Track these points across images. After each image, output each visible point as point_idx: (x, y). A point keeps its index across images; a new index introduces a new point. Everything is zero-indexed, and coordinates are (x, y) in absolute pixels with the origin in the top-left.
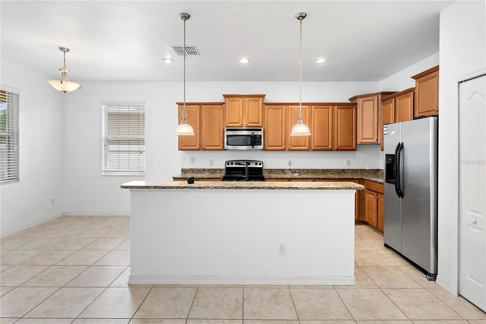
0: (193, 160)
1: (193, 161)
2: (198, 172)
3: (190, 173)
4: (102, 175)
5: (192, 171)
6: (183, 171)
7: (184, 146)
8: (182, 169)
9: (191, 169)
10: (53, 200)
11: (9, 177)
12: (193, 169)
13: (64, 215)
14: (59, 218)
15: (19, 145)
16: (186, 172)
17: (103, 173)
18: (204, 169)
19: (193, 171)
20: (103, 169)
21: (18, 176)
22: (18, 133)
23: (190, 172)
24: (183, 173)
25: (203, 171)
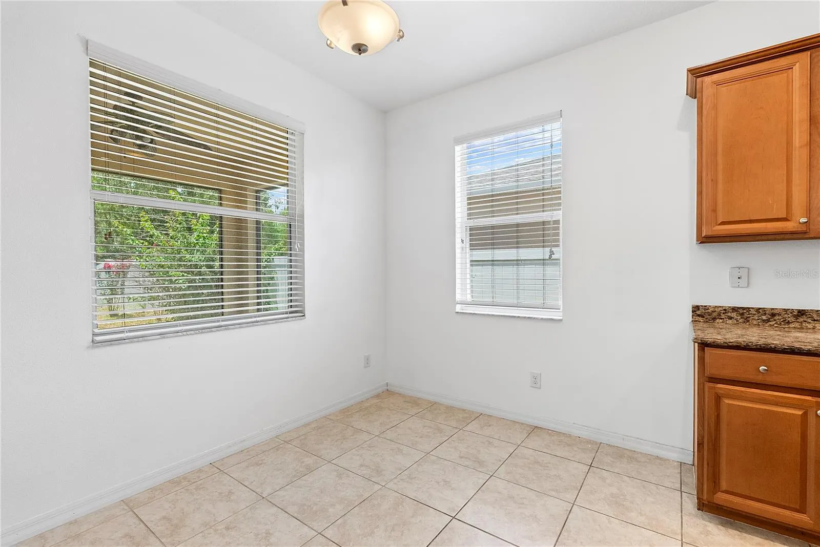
0: (742, 277)
1: (745, 279)
2: (768, 321)
3: (730, 321)
4: (457, 311)
5: (742, 314)
6: (698, 312)
7: (723, 223)
8: (696, 309)
9: (734, 309)
10: (367, 359)
11: (291, 307)
12: (744, 309)
13: (388, 390)
14: (378, 396)
15: (304, 240)
16: (714, 319)
17: (458, 308)
18: (799, 311)
19: (746, 315)
20: (458, 297)
21: (303, 306)
22: (302, 216)
23: (731, 318)
24: (701, 319)
25: (797, 317)
